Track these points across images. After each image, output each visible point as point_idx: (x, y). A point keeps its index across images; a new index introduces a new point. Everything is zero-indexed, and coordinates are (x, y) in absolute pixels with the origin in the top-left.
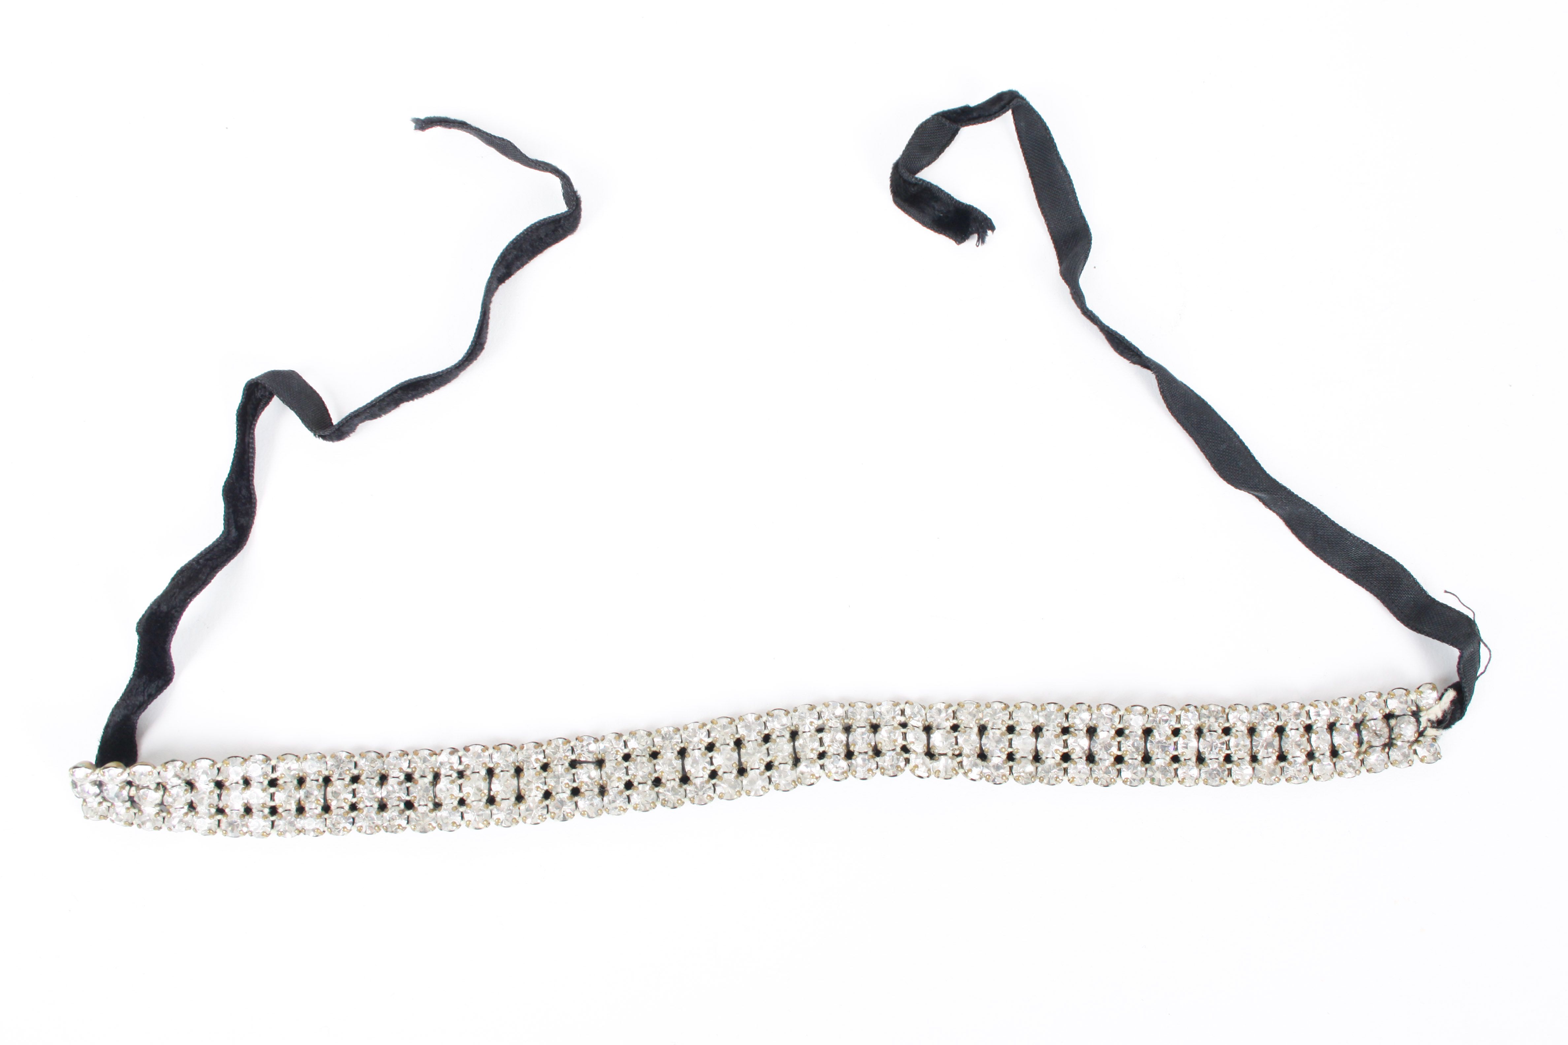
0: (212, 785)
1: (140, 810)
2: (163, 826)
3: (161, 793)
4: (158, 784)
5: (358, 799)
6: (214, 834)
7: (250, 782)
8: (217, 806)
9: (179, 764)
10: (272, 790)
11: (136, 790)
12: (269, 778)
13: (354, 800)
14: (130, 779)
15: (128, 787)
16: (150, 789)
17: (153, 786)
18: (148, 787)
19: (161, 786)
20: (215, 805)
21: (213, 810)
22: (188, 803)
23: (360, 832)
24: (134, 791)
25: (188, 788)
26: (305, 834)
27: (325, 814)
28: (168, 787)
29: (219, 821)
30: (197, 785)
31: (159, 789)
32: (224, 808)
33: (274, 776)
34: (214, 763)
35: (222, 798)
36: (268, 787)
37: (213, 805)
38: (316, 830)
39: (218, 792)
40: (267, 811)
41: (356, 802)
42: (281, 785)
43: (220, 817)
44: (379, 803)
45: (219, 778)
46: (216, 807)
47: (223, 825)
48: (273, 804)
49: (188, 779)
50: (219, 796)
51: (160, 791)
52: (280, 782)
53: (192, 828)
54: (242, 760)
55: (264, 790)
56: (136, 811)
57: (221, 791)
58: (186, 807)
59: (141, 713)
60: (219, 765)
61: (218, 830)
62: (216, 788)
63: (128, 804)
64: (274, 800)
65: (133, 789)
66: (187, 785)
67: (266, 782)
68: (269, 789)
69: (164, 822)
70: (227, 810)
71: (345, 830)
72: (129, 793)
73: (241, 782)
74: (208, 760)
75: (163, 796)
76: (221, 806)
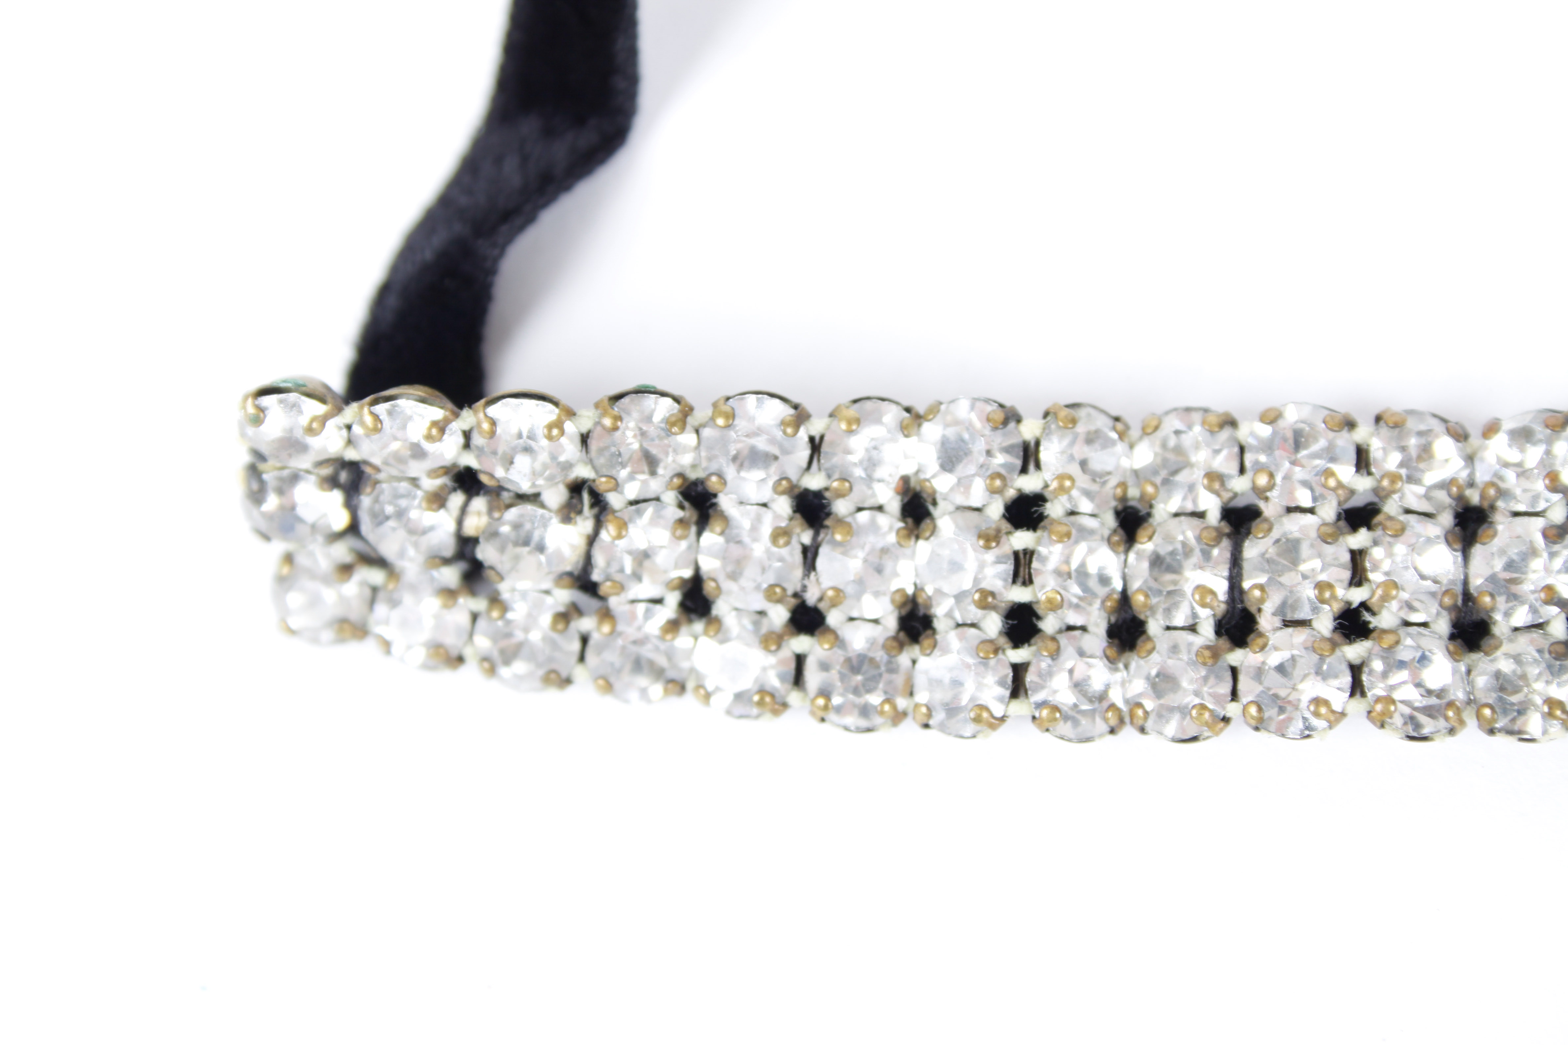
0: (784, 506)
1: (495, 600)
2: (580, 673)
3: (584, 524)
4: (576, 488)
5: (1373, 593)
6: (776, 713)
7: (931, 508)
8: (796, 595)
9: (664, 408)
10: (1022, 539)
11: (490, 510)
12: (1011, 493)
13: (1357, 596)
14: (469, 460)
15: (457, 499)
16: (543, 506)
17: (555, 496)
18: (534, 498)
19: (586, 496)
20: (790, 592)
21: (779, 615)
22: (683, 582)
23: (1382, 726)
24: (479, 514)
25: (690, 513)
26: (1142, 730)
27: (1231, 650)
28: (614, 500)
29: (800, 660)
30: (725, 502)
31: (580, 512)
32: (822, 606)
33: (1030, 483)
34: (800, 416)
35: (820, 563)
36: (1006, 526)
37: (784, 590)
38: (1194, 712)
39: (806, 537)
40: (993, 624)
41: (1364, 605)
42: (1054, 521)
43: (802, 643)
44: (1453, 615)
45: (814, 482)
46: (793, 602)
47: (813, 677)
48: (1020, 595)
49: (693, 476)
50: (810, 555)
51: (579, 519)
52: (1054, 509)
53: (690, 685)
54: (907, 415)
55: (990, 538)
56: (479, 604)
57: (816, 534)
58: (673, 599)
59: (510, 239)
60: (816, 426)
61: (794, 697)
62: (799, 519)
63: (451, 575)
64: (1028, 581)
65: (479, 503)
66: (687, 504)
67: (996, 510)
68: (1009, 533)
69: (582, 658)
70: (833, 618)
71: (1323, 710)
72: (460, 522)
73: (894, 504)
74: (777, 401)
75: (592, 540)
76: (811, 597)
